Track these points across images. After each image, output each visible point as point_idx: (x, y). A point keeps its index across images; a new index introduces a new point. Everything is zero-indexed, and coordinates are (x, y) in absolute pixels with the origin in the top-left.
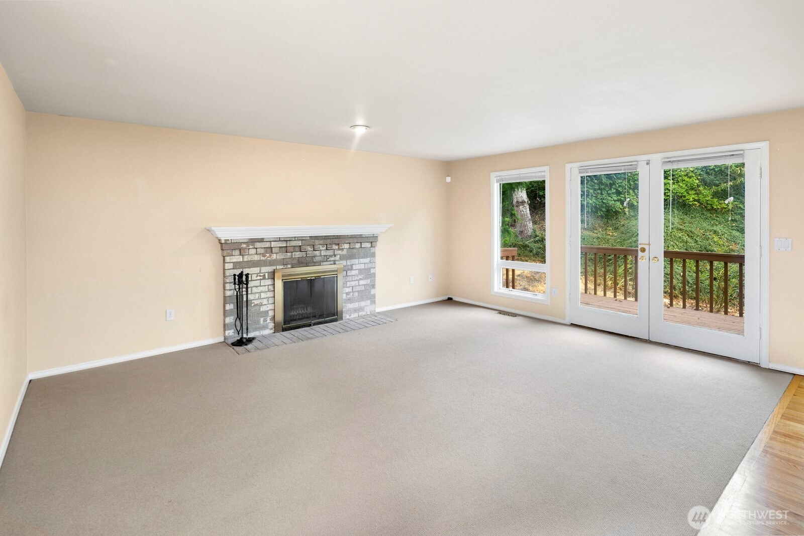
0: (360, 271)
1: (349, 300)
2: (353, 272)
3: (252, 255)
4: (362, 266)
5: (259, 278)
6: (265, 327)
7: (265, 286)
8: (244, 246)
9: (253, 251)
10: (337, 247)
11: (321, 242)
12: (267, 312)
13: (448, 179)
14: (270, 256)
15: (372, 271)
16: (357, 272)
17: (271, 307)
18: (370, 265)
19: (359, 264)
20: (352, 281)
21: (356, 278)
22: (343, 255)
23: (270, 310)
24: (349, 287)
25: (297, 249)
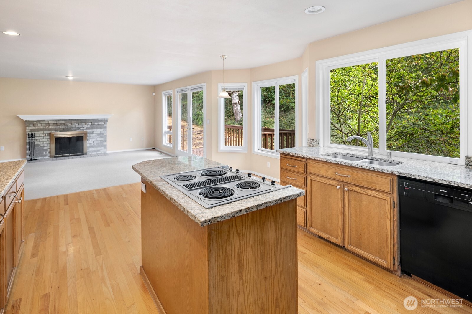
0: (98, 135)
1: (91, 146)
2: (94, 135)
3: (39, 126)
4: (99, 132)
5: (43, 136)
6: (45, 156)
7: (46, 139)
8: (35, 123)
9: (40, 125)
10: (84, 124)
11: (75, 122)
12: (47, 149)
13: (154, 94)
14: (49, 127)
15: (105, 135)
16: (96, 135)
17: (49, 147)
18: (103, 132)
19: (96, 131)
20: (93, 138)
21: (95, 137)
22: (88, 127)
23: (49, 149)
24: (91, 141)
25: (63, 124)
